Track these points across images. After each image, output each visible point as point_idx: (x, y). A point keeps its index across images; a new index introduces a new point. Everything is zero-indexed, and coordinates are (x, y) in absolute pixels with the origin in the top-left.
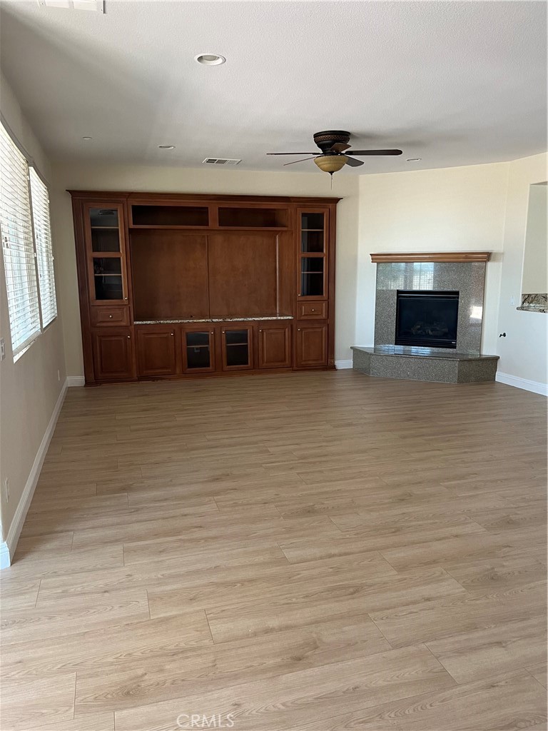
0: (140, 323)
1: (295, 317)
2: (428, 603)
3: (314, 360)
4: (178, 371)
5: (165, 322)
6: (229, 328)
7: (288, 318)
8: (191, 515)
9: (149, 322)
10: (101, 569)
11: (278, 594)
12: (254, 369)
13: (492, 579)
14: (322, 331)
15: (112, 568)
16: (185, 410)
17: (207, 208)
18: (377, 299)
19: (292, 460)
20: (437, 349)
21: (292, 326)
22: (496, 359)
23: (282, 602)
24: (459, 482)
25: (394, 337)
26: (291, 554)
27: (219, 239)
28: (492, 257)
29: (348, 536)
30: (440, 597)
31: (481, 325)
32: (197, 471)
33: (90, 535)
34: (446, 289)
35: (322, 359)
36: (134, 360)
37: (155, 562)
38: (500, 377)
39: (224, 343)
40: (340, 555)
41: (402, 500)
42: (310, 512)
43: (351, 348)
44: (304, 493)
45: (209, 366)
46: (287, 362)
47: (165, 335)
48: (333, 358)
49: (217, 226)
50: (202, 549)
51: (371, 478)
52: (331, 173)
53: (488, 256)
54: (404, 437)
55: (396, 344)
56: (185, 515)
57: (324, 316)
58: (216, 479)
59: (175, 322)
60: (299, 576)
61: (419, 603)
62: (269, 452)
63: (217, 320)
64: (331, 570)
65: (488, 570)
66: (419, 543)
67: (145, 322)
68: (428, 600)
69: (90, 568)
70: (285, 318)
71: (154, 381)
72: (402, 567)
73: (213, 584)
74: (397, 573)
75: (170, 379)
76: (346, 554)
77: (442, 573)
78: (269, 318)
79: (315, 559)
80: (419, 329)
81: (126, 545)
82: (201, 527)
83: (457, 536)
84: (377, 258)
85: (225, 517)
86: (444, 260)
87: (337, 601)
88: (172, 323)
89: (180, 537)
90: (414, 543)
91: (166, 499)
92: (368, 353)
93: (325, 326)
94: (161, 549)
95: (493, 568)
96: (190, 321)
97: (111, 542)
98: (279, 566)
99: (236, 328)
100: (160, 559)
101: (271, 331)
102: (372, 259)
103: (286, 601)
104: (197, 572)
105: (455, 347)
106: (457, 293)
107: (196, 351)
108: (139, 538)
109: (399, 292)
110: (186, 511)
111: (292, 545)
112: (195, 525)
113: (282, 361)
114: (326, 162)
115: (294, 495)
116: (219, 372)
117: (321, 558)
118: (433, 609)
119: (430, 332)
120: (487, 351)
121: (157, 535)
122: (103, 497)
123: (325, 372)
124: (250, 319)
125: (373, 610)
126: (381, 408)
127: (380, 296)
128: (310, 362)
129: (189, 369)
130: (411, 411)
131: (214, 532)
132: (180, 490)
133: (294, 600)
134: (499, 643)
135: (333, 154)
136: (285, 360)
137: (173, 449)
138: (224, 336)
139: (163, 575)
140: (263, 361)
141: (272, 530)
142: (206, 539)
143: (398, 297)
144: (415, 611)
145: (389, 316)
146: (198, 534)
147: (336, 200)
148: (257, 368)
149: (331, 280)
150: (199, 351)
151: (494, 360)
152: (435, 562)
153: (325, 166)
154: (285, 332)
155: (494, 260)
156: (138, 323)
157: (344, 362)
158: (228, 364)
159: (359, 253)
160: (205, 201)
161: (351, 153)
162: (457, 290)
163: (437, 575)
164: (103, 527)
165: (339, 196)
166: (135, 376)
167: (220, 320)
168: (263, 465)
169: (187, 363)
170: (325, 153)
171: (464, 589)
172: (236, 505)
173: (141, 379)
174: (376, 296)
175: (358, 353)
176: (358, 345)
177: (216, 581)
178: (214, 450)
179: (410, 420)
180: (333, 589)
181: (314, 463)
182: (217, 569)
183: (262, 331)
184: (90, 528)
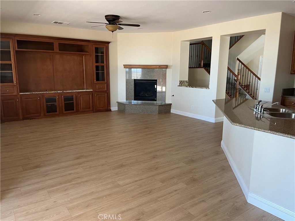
0: (23, 93)
1: (94, 90)
2: (176, 192)
3: (102, 108)
4: (42, 115)
5: (35, 93)
6: (66, 95)
7: (91, 90)
8: (73, 173)
9: (27, 93)
10: (40, 201)
11: (122, 198)
12: (77, 112)
13: (194, 181)
14: (105, 96)
15: (46, 200)
16: (51, 131)
17: (53, 43)
18: (126, 83)
19: (107, 148)
20: (150, 101)
21: (92, 94)
22: (171, 104)
23: (124, 201)
24: (171, 149)
25: (133, 97)
26: (121, 183)
27: (58, 57)
28: (168, 67)
29: (140, 173)
30: (179, 189)
31: (165, 92)
32: (68, 156)
33: (29, 188)
34: (152, 79)
35: (105, 107)
36: (20, 111)
37: (65, 195)
38: (173, 111)
39: (63, 101)
40: (139, 180)
41: (154, 157)
42: (122, 166)
43: (117, 102)
44: (117, 159)
45: (57, 112)
46: (91, 109)
47: (35, 99)
48: (110, 106)
49: (58, 51)
50: (83, 186)
51: (140, 151)
52: (113, 32)
53: (166, 67)
54: (147, 135)
55: (134, 100)
56: (70, 174)
57: (106, 89)
58: (78, 158)
59: (40, 93)
60: (127, 190)
61: (173, 192)
62: (96, 145)
63: (60, 92)
64: (138, 186)
65: (191, 178)
66: (166, 172)
67: (25, 93)
68: (176, 191)
69: (35, 201)
70: (90, 90)
71: (30, 119)
72: (163, 181)
73: (94, 199)
74: (162, 183)
75: (38, 119)
76: (141, 180)
77: (177, 181)
78: (83, 91)
79: (131, 183)
80: (142, 94)
81: (48, 190)
82: (79, 178)
83: (177, 168)
84: (126, 66)
85: (88, 173)
86: (145, 68)
87: (144, 197)
88: (38, 93)
89: (72, 183)
90: (164, 172)
91: (59, 169)
92: (124, 104)
93: (106, 93)
94: (65, 189)
95: (193, 177)
96: (47, 92)
97: (40, 190)
98: (118, 188)
99: (68, 95)
100: (67, 193)
101: (84, 96)
102: (124, 67)
103: (125, 200)
104: (85, 196)
105: (156, 101)
106: (156, 80)
107: (49, 106)
108: (53, 186)
109: (135, 80)
110: (70, 172)
111: (119, 180)
112: (77, 177)
113: (89, 108)
114: (111, 27)
115: (113, 160)
116: (61, 114)
117: (133, 182)
118: (178, 194)
119: (147, 95)
120: (168, 102)
121: (61, 184)
122: (28, 171)
123: (107, 112)
124: (74, 91)
125: (159, 198)
126: (134, 125)
127: (128, 82)
128: (101, 108)
129: (47, 114)
130: (146, 125)
131: (85, 179)
132: (63, 164)
133: (128, 199)
134: (203, 201)
135: (113, 24)
136: (90, 108)
137: (53, 148)
138: (63, 99)
139: (70, 199)
140: (81, 108)
141: (110, 175)
142: (83, 182)
143: (134, 82)
144: (173, 195)
145: (131, 89)
146: (79, 181)
147: (108, 43)
148: (78, 112)
149: (108, 74)
150: (50, 105)
151: (170, 105)
152: (173, 178)
153: (110, 29)
154: (90, 96)
155: (169, 68)
156: (21, 93)
157: (114, 108)
158: (65, 111)
159: (118, 64)
160: (51, 40)
161: (120, 24)
162: (156, 79)
163: (176, 182)
164: (33, 184)
165: (110, 41)
166: (21, 118)
167: (61, 92)
168: (96, 151)
169: (46, 111)
170: (110, 24)
171: (186, 185)
172: (90, 167)
173: (24, 119)
174: (126, 82)
175: (119, 104)
176: (120, 101)
177: (94, 198)
178: (72, 147)
179: (146, 128)
180: (141, 193)
181: (117, 147)
182: (93, 193)
183: (80, 96)
184: (27, 185)
